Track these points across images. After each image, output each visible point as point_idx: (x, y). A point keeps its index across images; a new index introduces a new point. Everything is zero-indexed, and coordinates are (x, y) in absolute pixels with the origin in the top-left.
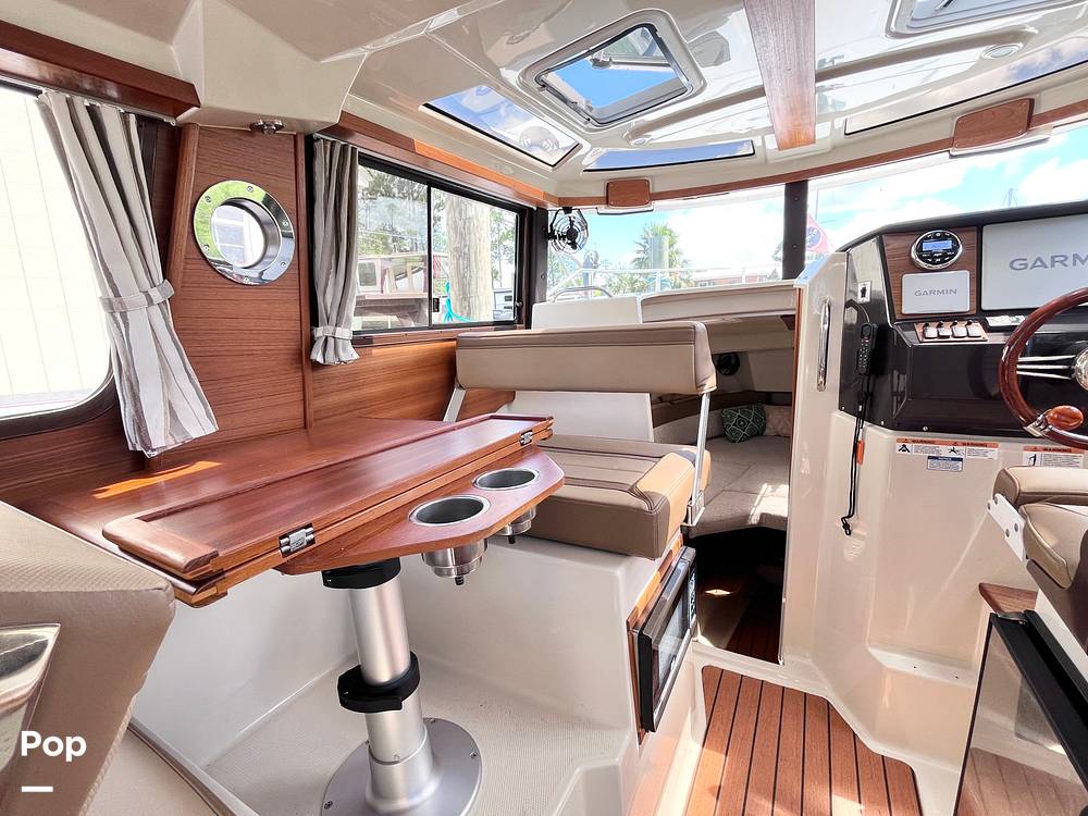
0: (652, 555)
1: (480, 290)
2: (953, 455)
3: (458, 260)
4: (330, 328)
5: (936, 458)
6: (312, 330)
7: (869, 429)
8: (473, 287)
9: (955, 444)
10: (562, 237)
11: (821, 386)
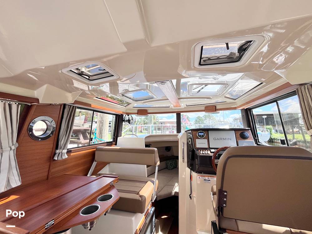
0: (142, 213)
1: (105, 132)
2: (208, 179)
3: (100, 124)
4: (61, 150)
5: (205, 180)
6: (55, 150)
7: (193, 173)
8: (103, 131)
9: (208, 177)
10: (127, 121)
11: (183, 161)
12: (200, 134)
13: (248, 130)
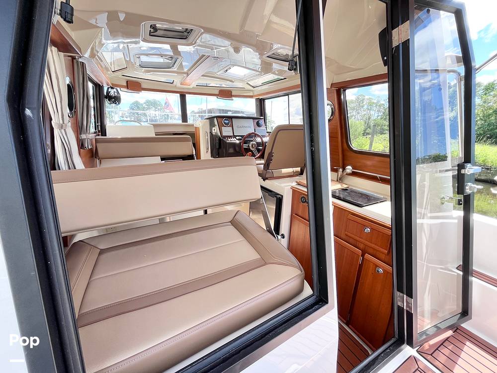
6: (80, 135)
11: (207, 152)
12: (225, 121)
13: (262, 119)
